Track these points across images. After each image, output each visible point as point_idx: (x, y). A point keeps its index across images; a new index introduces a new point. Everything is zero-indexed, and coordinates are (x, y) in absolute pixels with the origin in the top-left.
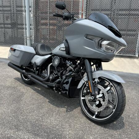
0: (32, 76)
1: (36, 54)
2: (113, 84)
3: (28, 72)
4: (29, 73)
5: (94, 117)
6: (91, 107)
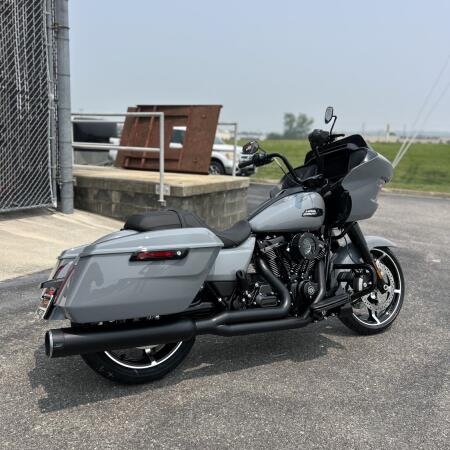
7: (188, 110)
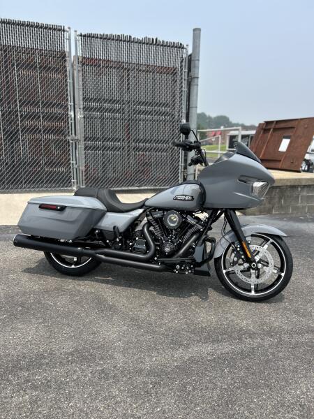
0: (106, 254)
1: (108, 211)
2: (275, 240)
3: (94, 250)
4: (99, 251)
5: (253, 293)
6: (249, 279)
7: (297, 122)
